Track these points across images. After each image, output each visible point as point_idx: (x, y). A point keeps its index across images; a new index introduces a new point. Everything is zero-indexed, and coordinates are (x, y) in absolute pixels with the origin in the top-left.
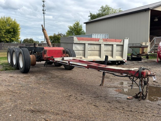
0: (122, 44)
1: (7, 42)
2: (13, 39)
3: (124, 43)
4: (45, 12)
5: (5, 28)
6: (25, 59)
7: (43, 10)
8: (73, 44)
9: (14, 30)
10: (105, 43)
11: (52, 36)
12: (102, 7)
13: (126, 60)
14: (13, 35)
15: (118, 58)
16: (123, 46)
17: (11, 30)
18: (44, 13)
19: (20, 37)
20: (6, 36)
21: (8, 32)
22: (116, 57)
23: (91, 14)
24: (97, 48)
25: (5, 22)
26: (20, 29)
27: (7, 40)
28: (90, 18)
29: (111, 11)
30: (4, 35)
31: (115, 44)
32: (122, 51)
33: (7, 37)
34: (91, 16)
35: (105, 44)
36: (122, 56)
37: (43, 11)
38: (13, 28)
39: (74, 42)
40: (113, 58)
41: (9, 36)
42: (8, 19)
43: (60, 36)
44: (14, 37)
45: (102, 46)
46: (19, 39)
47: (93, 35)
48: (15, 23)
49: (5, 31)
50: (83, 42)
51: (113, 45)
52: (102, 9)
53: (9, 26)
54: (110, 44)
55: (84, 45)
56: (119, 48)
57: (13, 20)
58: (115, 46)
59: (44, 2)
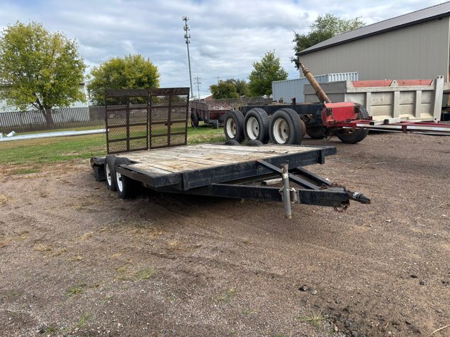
0: (431, 88)
3: (435, 87)
4: (189, 39)
5: (133, 77)
7: (186, 37)
8: (346, 95)
9: (148, 79)
10: (402, 90)
11: (215, 86)
12: (319, 20)
13: (439, 119)
15: (424, 117)
16: (433, 92)
17: (144, 79)
18: (187, 43)
21: (140, 83)
22: (421, 114)
23: (297, 35)
24: (387, 98)
25: (133, 65)
26: (158, 77)
28: (295, 43)
29: (338, 25)
31: (419, 88)
32: (432, 102)
34: (297, 39)
35: (401, 92)
36: (431, 112)
37: (186, 39)
38: (147, 76)
39: (348, 91)
40: (415, 116)
42: (138, 59)
43: (231, 84)
45: (397, 94)
47: (330, 77)
48: (150, 66)
49: (134, 81)
50: (363, 90)
51: (415, 92)
52: (318, 23)
53: (141, 72)
54: (410, 89)
55: (363, 95)
56: (426, 97)
57: (146, 60)
58: (419, 93)
59: (186, 19)
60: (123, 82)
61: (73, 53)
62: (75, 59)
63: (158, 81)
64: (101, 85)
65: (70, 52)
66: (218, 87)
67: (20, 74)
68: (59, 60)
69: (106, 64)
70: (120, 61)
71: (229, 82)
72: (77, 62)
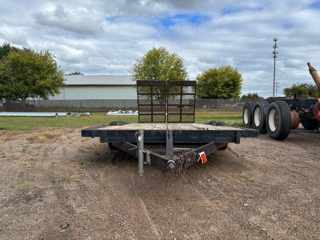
1: (224, 98)
2: (232, 94)
4: (276, 54)
5: (222, 81)
6: (284, 117)
7: (274, 53)
9: (234, 83)
11: (289, 89)
14: (232, 89)
17: (230, 83)
18: (274, 57)
19: (241, 91)
20: (223, 91)
21: (227, 85)
25: (224, 73)
26: (241, 81)
27: (225, 96)
30: (221, 90)
33: (225, 92)
37: (274, 55)
38: (233, 80)
41: (228, 90)
42: (228, 69)
43: (303, 88)
44: (233, 92)
46: (240, 94)
48: (236, 74)
49: (222, 84)
53: (229, 78)
57: (234, 69)
59: (276, 40)
60: (215, 84)
61: (180, 65)
62: (181, 69)
63: (241, 84)
64: (201, 86)
65: (179, 64)
66: (291, 90)
67: (151, 78)
68: (172, 69)
69: (206, 72)
70: (215, 70)
71: (302, 86)
72: (182, 70)
